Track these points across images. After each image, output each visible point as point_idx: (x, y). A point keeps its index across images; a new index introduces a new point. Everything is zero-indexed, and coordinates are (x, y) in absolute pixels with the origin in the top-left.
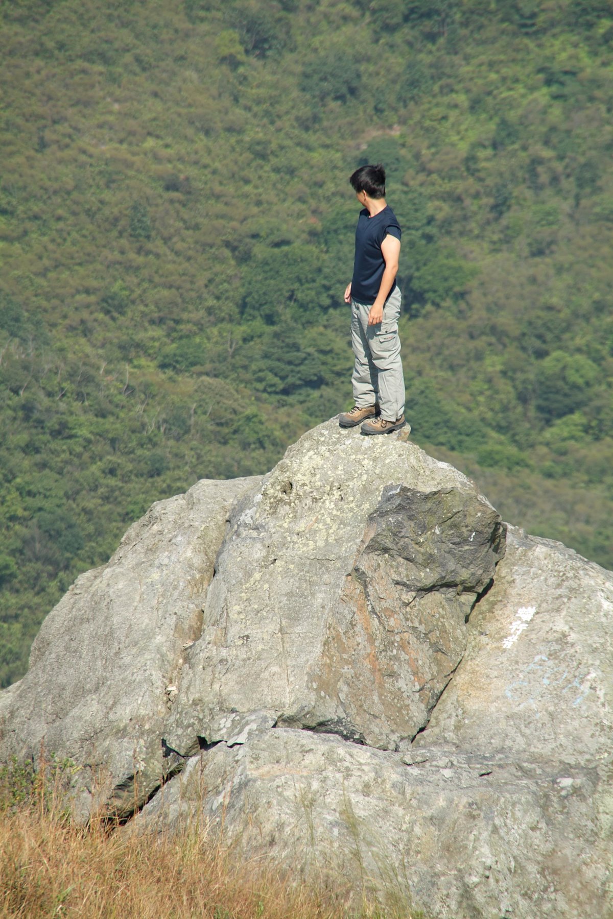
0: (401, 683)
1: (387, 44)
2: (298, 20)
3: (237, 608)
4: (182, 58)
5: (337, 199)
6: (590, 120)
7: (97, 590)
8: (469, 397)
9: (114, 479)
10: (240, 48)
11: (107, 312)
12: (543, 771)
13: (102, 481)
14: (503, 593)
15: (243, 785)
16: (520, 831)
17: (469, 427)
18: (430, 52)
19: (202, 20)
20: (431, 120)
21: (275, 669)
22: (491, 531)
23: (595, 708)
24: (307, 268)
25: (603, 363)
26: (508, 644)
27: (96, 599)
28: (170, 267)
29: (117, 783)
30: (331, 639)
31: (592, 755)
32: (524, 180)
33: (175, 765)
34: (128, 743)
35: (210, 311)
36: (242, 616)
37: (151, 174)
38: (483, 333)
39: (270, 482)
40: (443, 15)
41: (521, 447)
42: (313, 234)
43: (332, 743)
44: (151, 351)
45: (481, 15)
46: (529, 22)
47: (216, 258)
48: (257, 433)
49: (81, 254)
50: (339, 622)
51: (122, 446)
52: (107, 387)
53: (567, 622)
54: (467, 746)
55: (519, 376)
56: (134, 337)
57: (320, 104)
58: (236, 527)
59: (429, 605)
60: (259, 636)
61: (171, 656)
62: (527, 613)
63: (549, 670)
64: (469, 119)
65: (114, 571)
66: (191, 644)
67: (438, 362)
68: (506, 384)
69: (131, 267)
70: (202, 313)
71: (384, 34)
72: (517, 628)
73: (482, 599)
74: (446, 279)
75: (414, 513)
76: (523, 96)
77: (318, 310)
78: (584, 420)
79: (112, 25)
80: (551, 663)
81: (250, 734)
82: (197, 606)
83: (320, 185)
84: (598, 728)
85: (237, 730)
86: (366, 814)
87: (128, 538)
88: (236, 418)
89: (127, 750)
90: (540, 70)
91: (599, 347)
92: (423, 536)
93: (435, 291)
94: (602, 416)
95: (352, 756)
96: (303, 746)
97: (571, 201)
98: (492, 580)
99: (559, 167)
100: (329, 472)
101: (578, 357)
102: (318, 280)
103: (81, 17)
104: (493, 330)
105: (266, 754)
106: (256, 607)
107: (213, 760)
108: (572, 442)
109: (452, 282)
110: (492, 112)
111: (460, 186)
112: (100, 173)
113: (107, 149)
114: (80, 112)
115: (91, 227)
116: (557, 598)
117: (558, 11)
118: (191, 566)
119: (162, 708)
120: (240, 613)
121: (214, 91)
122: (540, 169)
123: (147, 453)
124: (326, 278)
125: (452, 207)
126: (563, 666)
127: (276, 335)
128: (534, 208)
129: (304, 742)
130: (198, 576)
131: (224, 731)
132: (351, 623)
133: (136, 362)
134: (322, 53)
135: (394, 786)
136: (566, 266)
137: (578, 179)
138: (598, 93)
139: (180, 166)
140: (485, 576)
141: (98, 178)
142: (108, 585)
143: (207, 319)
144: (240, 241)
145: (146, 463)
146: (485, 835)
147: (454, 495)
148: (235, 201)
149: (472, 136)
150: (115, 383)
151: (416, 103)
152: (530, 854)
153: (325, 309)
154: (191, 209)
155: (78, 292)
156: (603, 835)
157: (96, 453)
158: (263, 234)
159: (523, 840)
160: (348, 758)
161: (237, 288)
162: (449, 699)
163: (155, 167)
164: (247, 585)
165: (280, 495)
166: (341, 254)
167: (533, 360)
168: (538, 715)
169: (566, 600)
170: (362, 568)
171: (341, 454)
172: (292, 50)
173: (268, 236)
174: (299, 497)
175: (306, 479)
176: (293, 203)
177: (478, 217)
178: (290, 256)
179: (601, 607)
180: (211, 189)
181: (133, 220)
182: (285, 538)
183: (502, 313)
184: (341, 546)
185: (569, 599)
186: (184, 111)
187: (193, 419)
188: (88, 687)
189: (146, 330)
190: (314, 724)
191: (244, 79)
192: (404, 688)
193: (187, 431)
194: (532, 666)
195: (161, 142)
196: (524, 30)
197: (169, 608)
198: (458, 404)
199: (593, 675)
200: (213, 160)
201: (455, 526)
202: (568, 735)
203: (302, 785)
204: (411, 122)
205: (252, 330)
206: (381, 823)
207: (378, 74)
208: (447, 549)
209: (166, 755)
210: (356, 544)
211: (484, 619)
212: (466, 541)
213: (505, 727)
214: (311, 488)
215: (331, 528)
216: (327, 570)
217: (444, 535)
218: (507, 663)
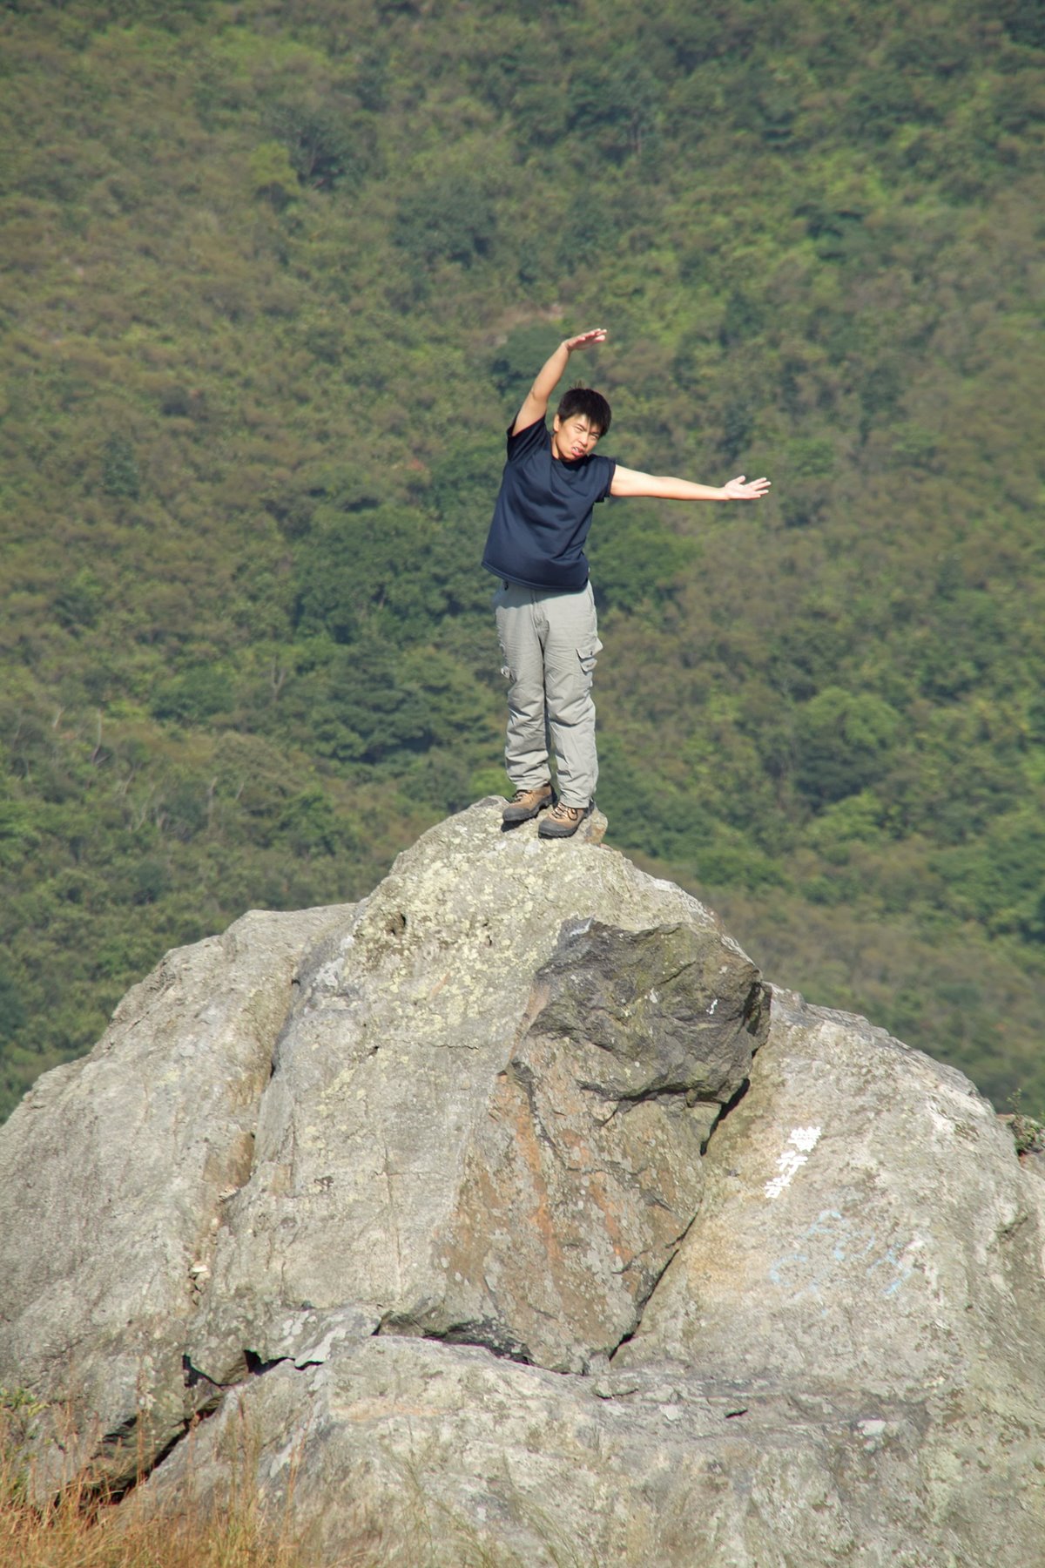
0: (592, 1259)
1: (540, 165)
2: (389, 124)
3: (311, 1131)
4: (192, 189)
5: (458, 429)
6: (885, 295)
7: (71, 1101)
8: (682, 766)
9: (77, 907)
10: (291, 173)
11: (66, 623)
12: (835, 1408)
13: (55, 910)
14: (765, 1104)
15: (323, 1434)
16: (795, 1512)
17: (682, 817)
18: (614, 180)
19: (225, 124)
20: (616, 295)
21: (377, 1234)
22: (744, 997)
23: (921, 1299)
24: (407, 547)
25: (909, 707)
26: (773, 1190)
27: (70, 1115)
28: (172, 545)
29: (107, 1431)
30: (472, 1183)
31: (917, 1380)
32: (774, 397)
33: (206, 1400)
34: (126, 1362)
35: (241, 620)
36: (320, 1144)
37: (140, 386)
38: (706, 657)
39: (368, 913)
40: (635, 117)
41: (770, 852)
42: (416, 488)
43: (474, 1362)
44: (139, 689)
45: (698, 117)
46: (781, 129)
47: (249, 530)
48: (320, 827)
49: (20, 524)
50: (486, 1154)
51: (91, 851)
52: (65, 751)
53: (873, 1153)
54: (704, 1366)
55: (767, 730)
56: (110, 664)
57: (426, 267)
58: (309, 991)
59: (640, 1124)
60: (350, 1177)
61: (198, 1213)
62: (806, 1137)
63: (844, 1236)
64: (680, 294)
65: (100, 1067)
66: (233, 1191)
67: (628, 706)
68: (744, 744)
69: (105, 546)
70: (227, 623)
71: (535, 150)
72: (791, 1162)
73: (730, 1115)
74: (642, 566)
75: (613, 966)
76: (772, 255)
77: (424, 617)
78: (877, 806)
79: (71, 133)
80: (846, 1223)
81: (334, 1346)
82: (243, 1127)
83: (428, 405)
84: (928, 1334)
85: (311, 1340)
86: (533, 1483)
87: (125, 1011)
88: (286, 802)
89: (122, 1374)
90: (800, 211)
91: (903, 681)
92: (630, 1006)
93: (623, 586)
94: (909, 798)
95: (508, 1383)
96: (424, 1366)
97: (854, 434)
98: (746, 1082)
99: (833, 375)
100: (469, 898)
101: (866, 697)
102: (424, 567)
103: (18, 120)
104: (723, 651)
105: (362, 1380)
106: (344, 1128)
107: (270, 1390)
108: (858, 843)
109: (652, 570)
110: (719, 281)
111: (666, 408)
112: (52, 385)
113: (63, 345)
114: (18, 281)
115: (36, 477)
116: (857, 1112)
117: (830, 110)
118: (232, 1059)
119: (182, 1303)
120: (316, 1139)
121: (247, 246)
122: (800, 379)
123: (134, 864)
124: (438, 562)
125: (650, 443)
126: (868, 1229)
127: (353, 661)
128: (791, 444)
129: (427, 1359)
130: (244, 1076)
131: (290, 1341)
132: (506, 1156)
133: (113, 708)
134: (430, 181)
135: (580, 1434)
136: (846, 542)
137: (865, 396)
138: (898, 250)
139: (189, 374)
140: (734, 1074)
141: (48, 394)
142: (91, 1091)
143: (235, 634)
144: (291, 501)
145: (131, 880)
146: (736, 1518)
147: (682, 936)
148: (282, 432)
149: (686, 323)
150: (78, 743)
151: (590, 266)
152: (813, 1552)
153: (437, 616)
154: (207, 447)
155: (15, 588)
156: (936, 1517)
157: (46, 863)
158: (330, 488)
159: (800, 1527)
160: (502, 1386)
161: (286, 581)
162: (675, 1284)
163: (145, 375)
164: (329, 1091)
165: (385, 937)
166: (465, 523)
167: (789, 702)
168: (826, 1313)
169: (872, 1115)
170: (526, 1061)
171: (489, 866)
172: (377, 177)
173: (339, 492)
174: (416, 940)
175: (429, 910)
176: (381, 436)
177: (697, 460)
178: (376, 527)
179: (932, 1127)
180: (242, 412)
181: (108, 466)
182: (394, 1009)
183: (736, 623)
184: (489, 1023)
185: (878, 1113)
186: (195, 279)
187: (211, 805)
188: (56, 1266)
189: (131, 653)
190: (443, 1329)
191: (297, 226)
192: (597, 1266)
193: (201, 826)
194: (814, 1227)
195: (155, 333)
196: (772, 143)
197: (196, 1130)
198: (664, 778)
199: (918, 1244)
200: (245, 363)
201: (683, 989)
202: (876, 1346)
203: (424, 1434)
204: (581, 299)
205: (313, 653)
206: (559, 1498)
207: (524, 217)
208: (670, 1029)
209: (190, 1382)
210: (515, 1020)
211: (733, 1148)
212: (702, 1014)
213: (768, 1333)
214: (438, 924)
215: (471, 993)
216: (465, 1065)
217: (664, 1005)
218: (772, 1224)
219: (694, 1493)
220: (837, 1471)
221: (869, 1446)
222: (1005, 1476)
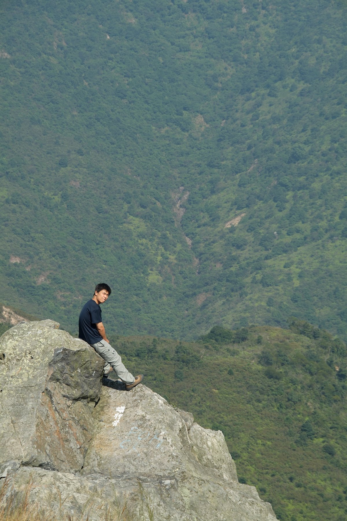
0: (72, 445)
14: (106, 402)
21: (13, 440)
23: (167, 448)
26: (115, 424)
30: (39, 423)
31: (171, 470)
50: (42, 415)
53: (143, 411)
54: (106, 473)
59: (78, 407)
62: (121, 409)
63: (140, 433)
72: (118, 416)
73: (98, 405)
75: (69, 361)
80: (140, 430)
81: (8, 472)
84: (171, 457)
86: (84, 502)
92: (74, 373)
95: (65, 476)
96: (39, 474)
98: (100, 397)
100: (23, 347)
105: (21, 480)
116: (135, 401)
126: (147, 431)
129: (39, 472)
132: (47, 416)
135: (90, 489)
140: (98, 394)
147: (86, 352)
156: (187, 507)
162: (92, 452)
168: (139, 455)
169: (140, 401)
170: (49, 389)
171: (27, 338)
174: (9, 360)
175: (11, 351)
182: (5, 379)
184: (37, 379)
185: (141, 400)
190: (39, 465)
192: (73, 447)
194: (130, 432)
199: (163, 433)
201: (86, 368)
202: (156, 462)
208: (83, 380)
210: (44, 377)
211: (100, 414)
212: (91, 375)
213: (123, 462)
214: (15, 355)
215: (29, 372)
216: (31, 391)
217: (82, 373)
218: (117, 433)
219: (128, 502)
220: (161, 495)
221: (167, 487)
222: (202, 494)
